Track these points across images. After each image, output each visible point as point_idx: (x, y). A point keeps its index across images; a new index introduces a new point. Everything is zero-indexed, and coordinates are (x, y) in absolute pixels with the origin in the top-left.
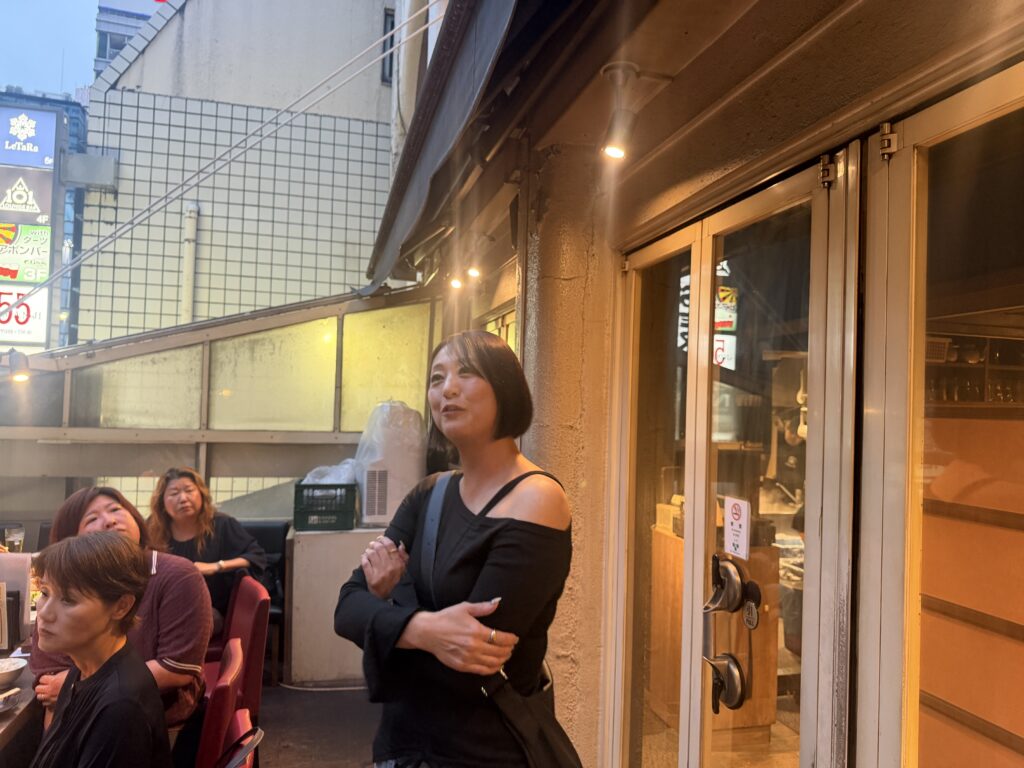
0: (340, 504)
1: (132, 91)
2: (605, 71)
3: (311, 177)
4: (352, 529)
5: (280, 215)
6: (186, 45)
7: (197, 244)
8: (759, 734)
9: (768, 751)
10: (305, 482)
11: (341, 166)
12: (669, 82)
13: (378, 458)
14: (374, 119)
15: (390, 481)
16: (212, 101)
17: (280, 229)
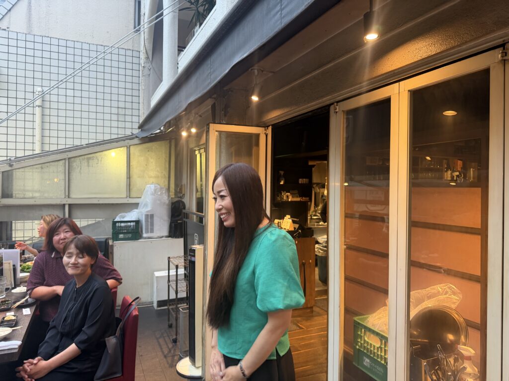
0: (133, 229)
1: (5, 30)
2: (251, 70)
3: (100, 75)
4: (138, 239)
5: (85, 94)
6: (33, 8)
7: (43, 108)
8: (309, 310)
9: (312, 316)
10: (116, 220)
11: (115, 71)
12: (273, 74)
13: (149, 209)
14: (131, 48)
15: (155, 218)
16: (48, 37)
17: (85, 101)
